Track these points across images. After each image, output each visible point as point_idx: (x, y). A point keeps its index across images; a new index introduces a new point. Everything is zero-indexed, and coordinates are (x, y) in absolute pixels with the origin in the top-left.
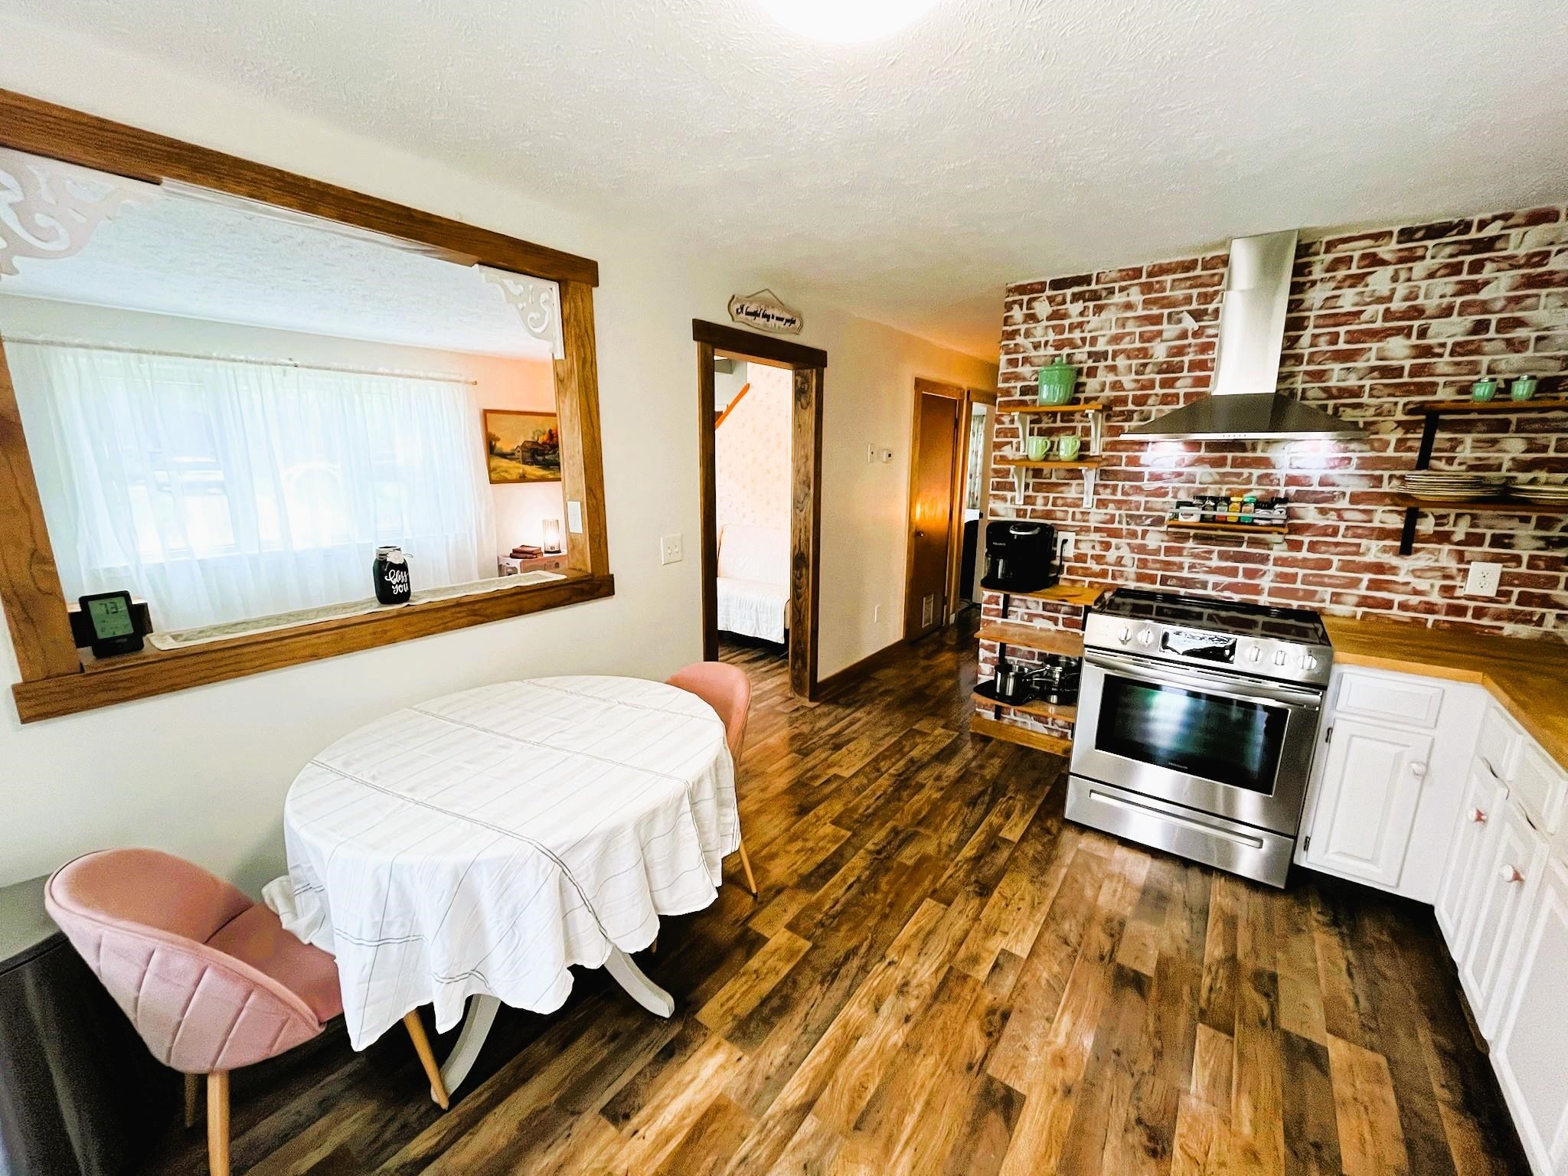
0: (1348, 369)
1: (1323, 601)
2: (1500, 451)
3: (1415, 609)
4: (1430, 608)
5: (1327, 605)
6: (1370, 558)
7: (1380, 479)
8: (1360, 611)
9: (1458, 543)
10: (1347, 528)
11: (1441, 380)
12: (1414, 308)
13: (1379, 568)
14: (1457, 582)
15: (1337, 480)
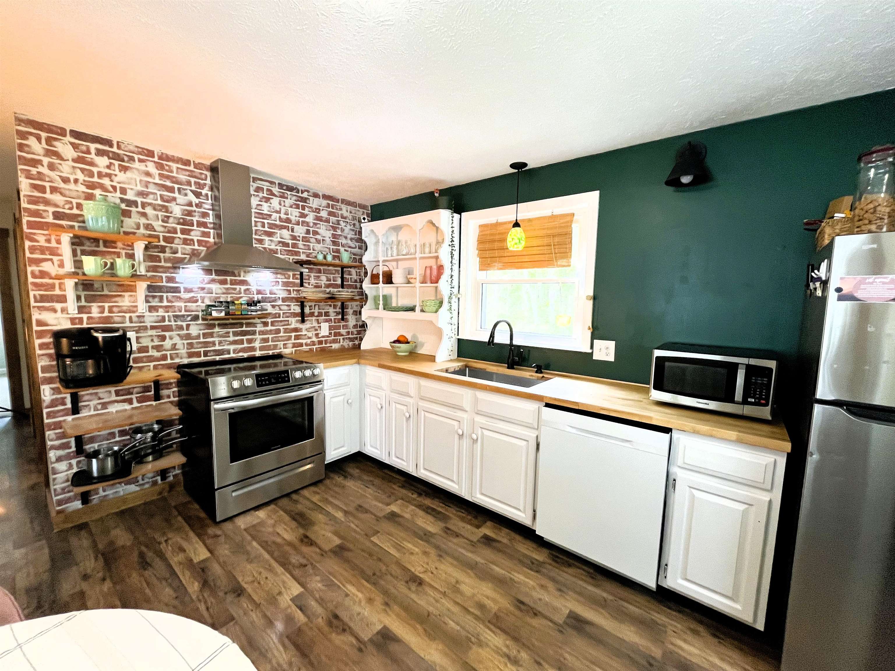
0: (271, 240)
1: (281, 349)
2: (321, 280)
3: (309, 345)
4: (313, 343)
5: (282, 350)
6: (293, 326)
7: (289, 291)
8: (294, 349)
9: (317, 317)
10: (283, 313)
11: (301, 251)
12: (288, 218)
13: (296, 330)
14: (319, 332)
15: (276, 291)
